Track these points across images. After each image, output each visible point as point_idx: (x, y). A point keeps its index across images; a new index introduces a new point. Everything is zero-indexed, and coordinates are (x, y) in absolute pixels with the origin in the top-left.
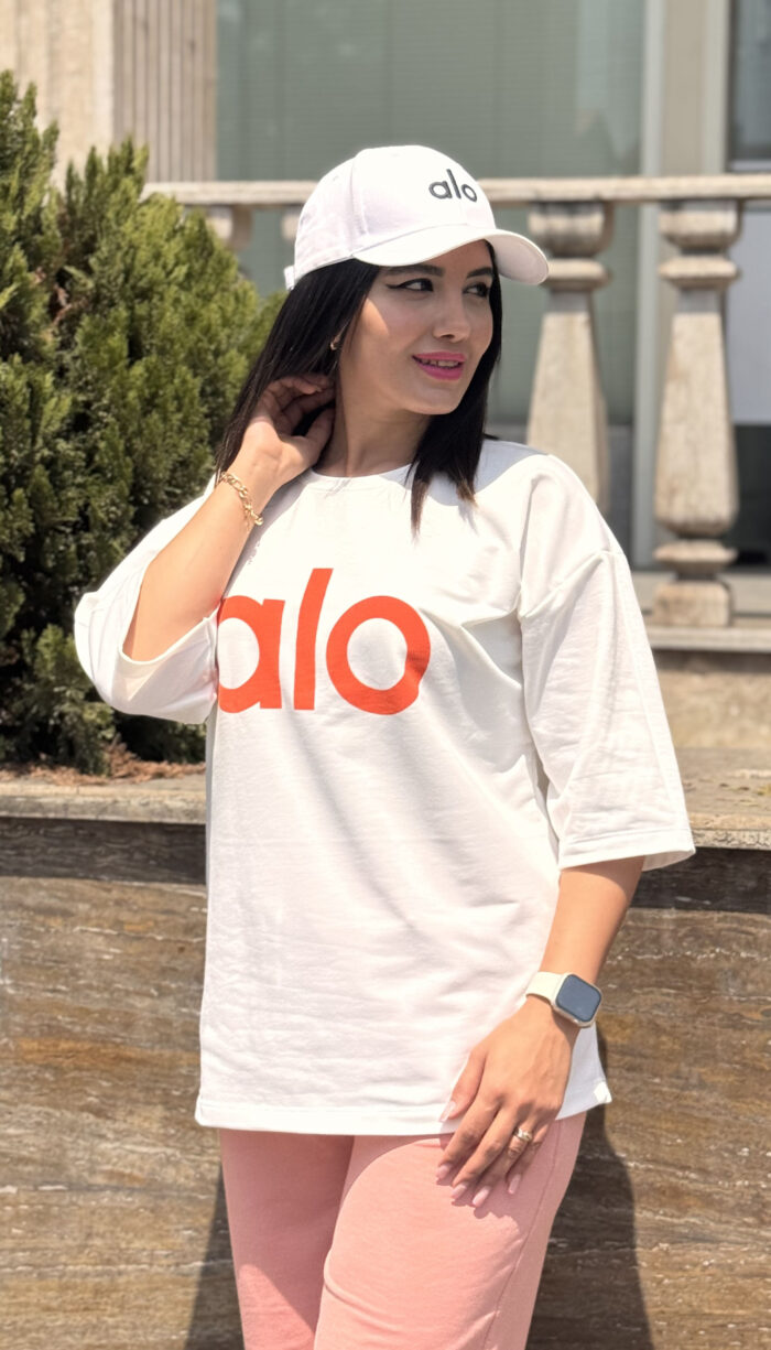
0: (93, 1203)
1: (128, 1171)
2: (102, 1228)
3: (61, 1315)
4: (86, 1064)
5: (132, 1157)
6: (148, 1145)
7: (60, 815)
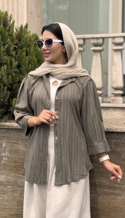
3: (17, 206)
7: (16, 128)
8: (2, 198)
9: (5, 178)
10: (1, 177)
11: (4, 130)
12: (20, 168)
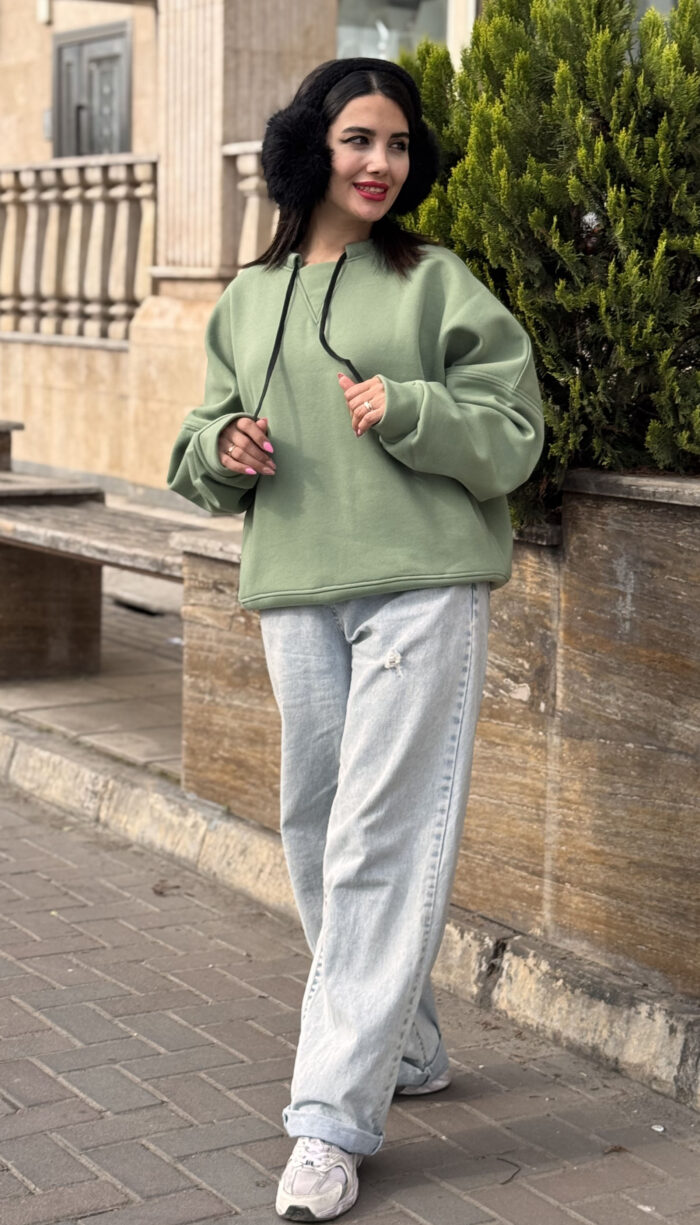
0: (669, 760)
1: (686, 742)
2: (672, 777)
3: (652, 832)
4: (668, 668)
5: (688, 733)
6: (695, 726)
7: (652, 499)
8: (609, 789)
9: (618, 707)
10: (608, 702)
11: (625, 508)
12: (666, 671)
